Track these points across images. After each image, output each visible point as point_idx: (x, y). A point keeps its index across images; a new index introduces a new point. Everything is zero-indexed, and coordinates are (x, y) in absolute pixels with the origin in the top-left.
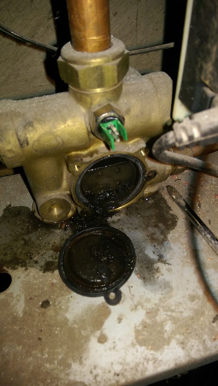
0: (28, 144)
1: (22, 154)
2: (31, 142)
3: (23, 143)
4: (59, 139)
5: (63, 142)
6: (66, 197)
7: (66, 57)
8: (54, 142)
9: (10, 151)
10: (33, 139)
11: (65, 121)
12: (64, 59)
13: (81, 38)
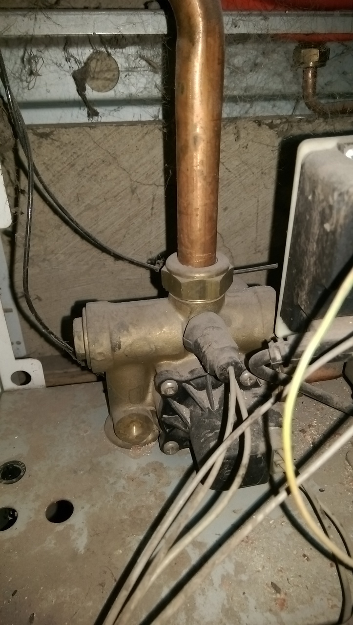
0: (120, 348)
1: (112, 358)
2: (123, 346)
3: (115, 347)
4: (153, 346)
5: (156, 349)
6: (148, 413)
7: (171, 269)
8: (147, 348)
9: (100, 354)
10: (126, 344)
11: (161, 328)
12: (168, 270)
13: (187, 254)
